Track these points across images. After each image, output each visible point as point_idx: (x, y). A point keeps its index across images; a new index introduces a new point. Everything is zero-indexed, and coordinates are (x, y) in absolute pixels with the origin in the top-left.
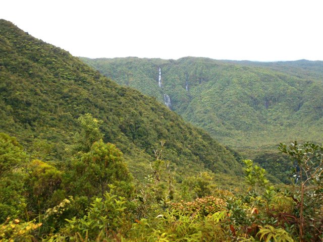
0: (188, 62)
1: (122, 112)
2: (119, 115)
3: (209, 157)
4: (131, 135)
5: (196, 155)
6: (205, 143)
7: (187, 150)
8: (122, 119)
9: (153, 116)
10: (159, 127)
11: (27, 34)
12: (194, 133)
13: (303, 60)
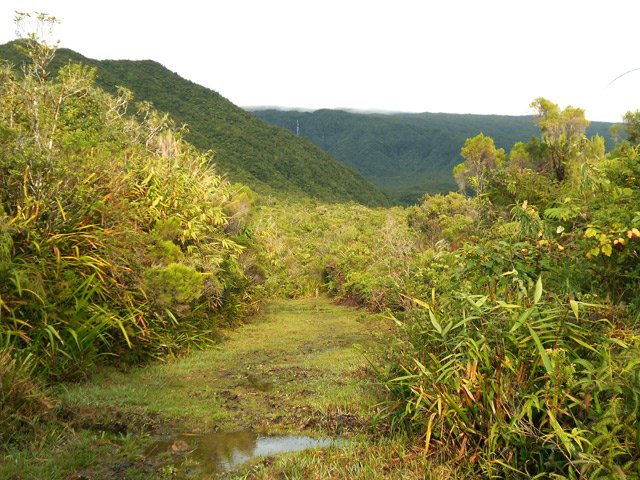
0: (323, 115)
1: (276, 150)
2: (273, 153)
3: (363, 195)
4: (286, 173)
5: (350, 193)
6: (359, 182)
7: (342, 189)
8: (276, 158)
9: (306, 155)
10: (314, 166)
11: (176, 74)
12: (347, 172)
13: (427, 113)
